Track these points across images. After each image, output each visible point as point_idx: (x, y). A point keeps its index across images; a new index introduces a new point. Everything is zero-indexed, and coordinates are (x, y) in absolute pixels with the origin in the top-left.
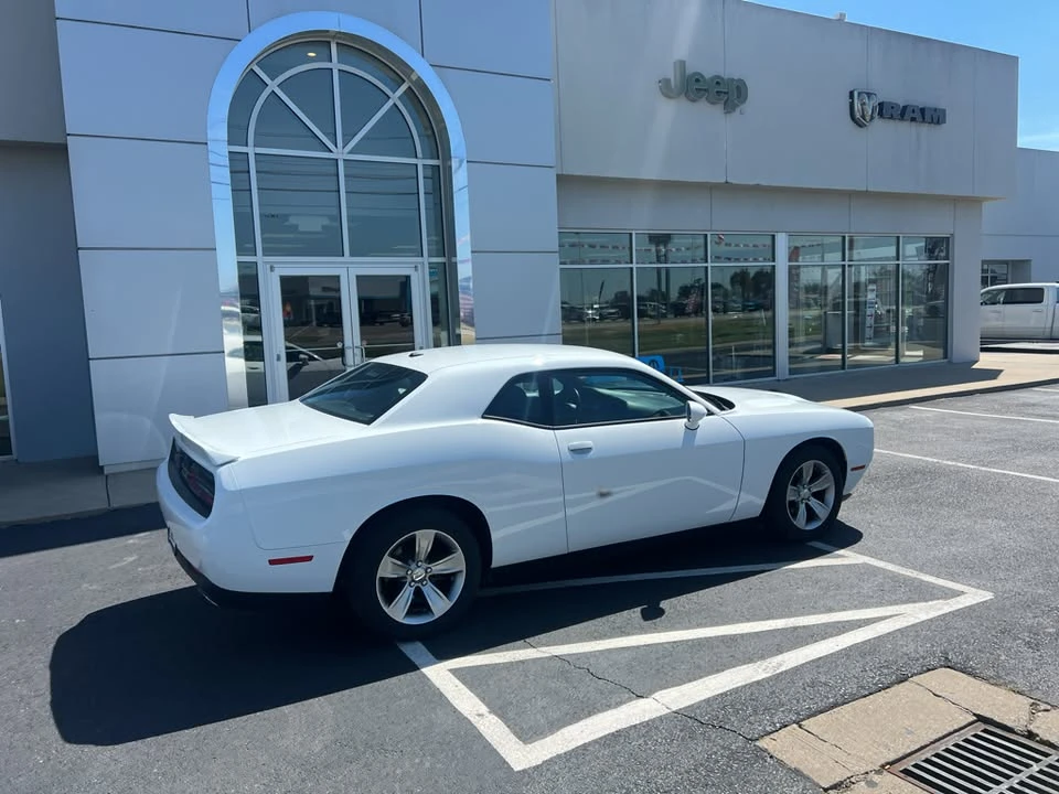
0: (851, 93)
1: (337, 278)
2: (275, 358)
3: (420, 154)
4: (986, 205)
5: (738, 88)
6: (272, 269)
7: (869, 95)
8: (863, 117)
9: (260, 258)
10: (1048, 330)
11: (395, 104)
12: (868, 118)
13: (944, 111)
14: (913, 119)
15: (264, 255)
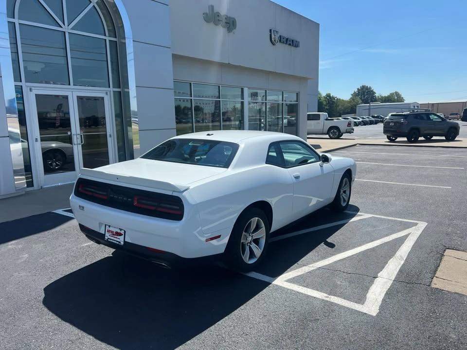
0: (271, 30)
1: (66, 97)
2: (35, 140)
3: (107, 34)
4: (309, 81)
5: (233, 21)
6: (31, 90)
7: (277, 32)
8: (275, 40)
9: (23, 83)
10: (322, 130)
11: (94, 6)
12: (276, 41)
13: (299, 42)
14: (290, 44)
15: (26, 82)
